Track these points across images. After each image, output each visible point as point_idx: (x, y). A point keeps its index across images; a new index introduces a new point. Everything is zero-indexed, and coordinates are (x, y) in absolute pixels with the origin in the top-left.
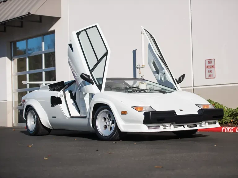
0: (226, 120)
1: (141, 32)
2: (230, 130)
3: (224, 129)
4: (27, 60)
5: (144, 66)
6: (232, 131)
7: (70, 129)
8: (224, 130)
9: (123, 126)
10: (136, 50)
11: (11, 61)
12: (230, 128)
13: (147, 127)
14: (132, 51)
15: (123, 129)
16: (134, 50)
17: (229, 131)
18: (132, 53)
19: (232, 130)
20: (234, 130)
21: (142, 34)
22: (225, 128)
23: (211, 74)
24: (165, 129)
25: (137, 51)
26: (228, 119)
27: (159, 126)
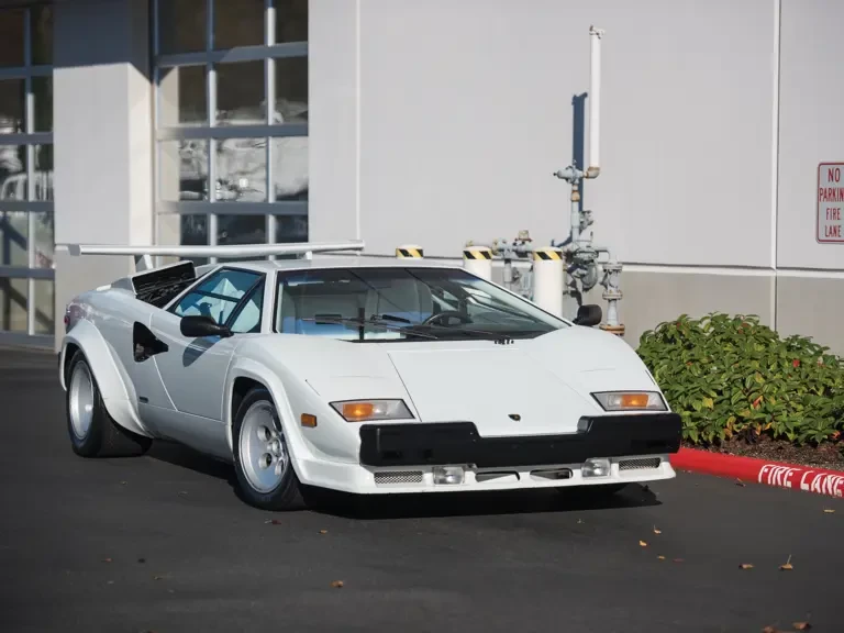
0: (810, 432)
1: (591, 29)
2: (782, 476)
3: (766, 470)
4: (212, 76)
5: (598, 169)
6: (789, 484)
7: (196, 445)
8: (765, 476)
9: (308, 464)
10: (585, 95)
11: (151, 80)
12: (786, 468)
13: (373, 475)
14: (571, 100)
15: (306, 476)
16: (579, 94)
17: (780, 483)
18: (571, 109)
19: (789, 479)
20: (795, 480)
21: (595, 37)
22: (770, 468)
23: (835, 223)
24: (443, 482)
25: (586, 100)
26: (820, 428)
27: (421, 473)
